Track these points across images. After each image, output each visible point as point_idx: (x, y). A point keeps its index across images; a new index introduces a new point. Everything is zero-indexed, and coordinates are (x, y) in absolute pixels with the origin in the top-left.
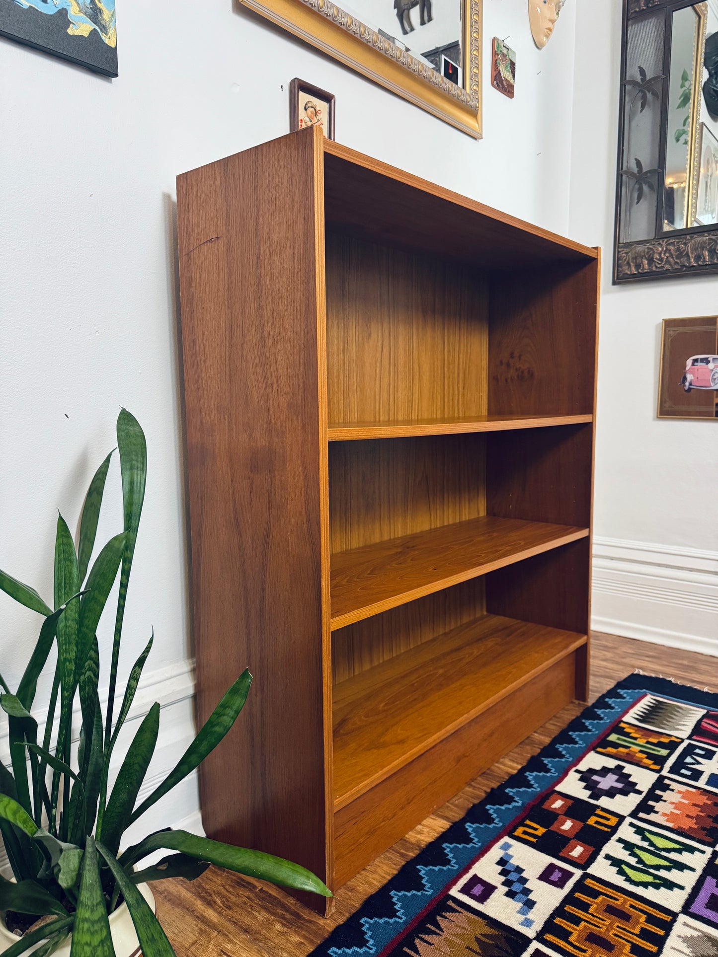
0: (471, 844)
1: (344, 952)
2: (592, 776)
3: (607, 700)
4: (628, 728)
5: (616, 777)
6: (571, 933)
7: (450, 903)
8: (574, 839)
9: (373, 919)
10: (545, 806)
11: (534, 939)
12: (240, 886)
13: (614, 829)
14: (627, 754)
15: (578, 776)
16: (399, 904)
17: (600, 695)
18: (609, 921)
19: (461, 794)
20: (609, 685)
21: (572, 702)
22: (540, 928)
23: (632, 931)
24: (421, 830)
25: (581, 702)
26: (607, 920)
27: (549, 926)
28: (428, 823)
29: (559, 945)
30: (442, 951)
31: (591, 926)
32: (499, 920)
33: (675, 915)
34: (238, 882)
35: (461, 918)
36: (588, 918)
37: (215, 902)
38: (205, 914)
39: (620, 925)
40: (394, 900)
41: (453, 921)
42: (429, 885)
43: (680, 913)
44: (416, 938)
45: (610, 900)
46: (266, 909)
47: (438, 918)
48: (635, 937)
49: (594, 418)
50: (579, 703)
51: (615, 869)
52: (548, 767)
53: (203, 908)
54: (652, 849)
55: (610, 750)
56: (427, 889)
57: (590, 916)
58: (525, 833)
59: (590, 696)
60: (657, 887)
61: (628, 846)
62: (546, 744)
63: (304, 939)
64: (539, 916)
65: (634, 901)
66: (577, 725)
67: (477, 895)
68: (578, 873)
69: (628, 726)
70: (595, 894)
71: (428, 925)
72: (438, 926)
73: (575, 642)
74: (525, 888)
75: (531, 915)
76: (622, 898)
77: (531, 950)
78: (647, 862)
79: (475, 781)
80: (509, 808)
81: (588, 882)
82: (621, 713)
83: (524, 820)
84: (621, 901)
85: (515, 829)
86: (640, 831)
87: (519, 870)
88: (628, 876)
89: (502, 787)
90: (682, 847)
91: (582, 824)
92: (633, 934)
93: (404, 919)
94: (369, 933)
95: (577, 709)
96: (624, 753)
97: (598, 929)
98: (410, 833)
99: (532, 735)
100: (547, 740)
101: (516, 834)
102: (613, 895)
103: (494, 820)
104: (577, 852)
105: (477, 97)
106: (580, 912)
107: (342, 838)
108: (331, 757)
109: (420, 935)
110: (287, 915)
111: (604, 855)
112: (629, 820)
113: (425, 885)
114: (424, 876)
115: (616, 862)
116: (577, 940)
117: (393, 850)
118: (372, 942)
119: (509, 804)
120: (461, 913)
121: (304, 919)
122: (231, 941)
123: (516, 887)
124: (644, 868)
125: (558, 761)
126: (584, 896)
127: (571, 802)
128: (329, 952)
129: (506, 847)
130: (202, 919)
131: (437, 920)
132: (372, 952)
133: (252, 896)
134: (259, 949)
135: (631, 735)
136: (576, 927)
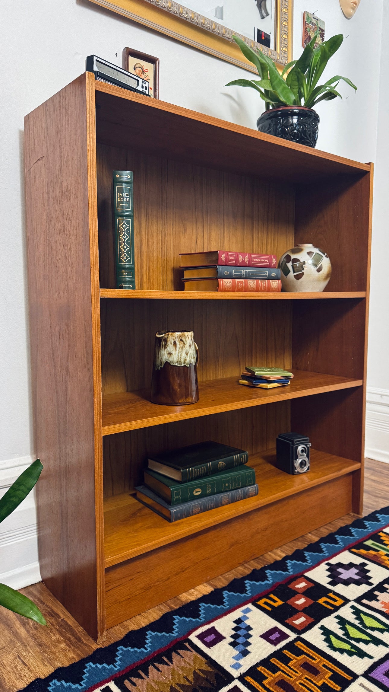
0: (222, 606)
1: (96, 666)
2: (338, 568)
3: (377, 515)
4: (385, 536)
5: (357, 571)
6: (267, 678)
7: (187, 644)
8: (301, 611)
9: (127, 648)
10: (290, 586)
11: (237, 678)
12: (49, 616)
13: (337, 608)
14: (375, 555)
15: (327, 567)
16: (150, 640)
17: (373, 511)
18: (300, 674)
19: (233, 571)
20: (385, 504)
21: (348, 514)
22: (245, 671)
23: (316, 683)
24: (192, 593)
25: (356, 515)
26: (298, 672)
27: (253, 672)
28: (200, 588)
29: (254, 685)
30: (165, 677)
31: (285, 675)
32: (217, 661)
33: (355, 677)
34: (50, 613)
35: (189, 655)
36: (286, 669)
37: (28, 624)
38: (18, 631)
39: (308, 677)
40: (148, 637)
41: (182, 657)
42: (177, 630)
43: (361, 675)
44: (151, 665)
45: (310, 659)
46: (60, 632)
47: (174, 654)
48: (316, 687)
49: (367, 294)
50: (354, 515)
51: (324, 637)
52: (306, 558)
53: (19, 626)
54: (360, 626)
55: (363, 551)
56: (175, 633)
57: (288, 668)
58: (266, 603)
59: (364, 511)
60: (350, 654)
61: (342, 622)
62: (313, 542)
63: (76, 656)
64: (247, 663)
65: (328, 662)
66: (344, 531)
67: (208, 642)
68: (293, 636)
69: (385, 535)
70: (298, 652)
71: (164, 658)
72: (171, 660)
73: (348, 466)
74: (247, 641)
75: (241, 662)
76: (319, 658)
77: (231, 686)
78: (351, 635)
79: (248, 563)
80: (262, 584)
81: (299, 644)
82: (384, 526)
83: (269, 594)
84: (318, 661)
85: (259, 599)
86: (357, 612)
87: (249, 628)
88: (332, 643)
89: (265, 568)
90: (385, 628)
91: (312, 602)
92: (315, 685)
93: (148, 650)
94: (120, 657)
95: (350, 519)
96: (372, 554)
97: (290, 678)
98: (184, 594)
99: (306, 534)
100: (316, 539)
101: (259, 603)
102: (313, 656)
103: (246, 590)
104: (300, 621)
105: (286, 56)
106: (282, 664)
107: (119, 588)
108: (102, 526)
109: (155, 664)
110: (73, 639)
111: (320, 626)
112: (352, 603)
113: (174, 630)
114: (176, 623)
115: (327, 632)
116: (269, 684)
117: (166, 604)
118: (119, 663)
119: (263, 581)
120: (192, 651)
121: (83, 643)
122: (27, 651)
123: (241, 640)
124: (347, 639)
125: (317, 555)
126: (290, 653)
127: (312, 585)
128: (86, 665)
129: (248, 610)
130: (16, 634)
131: (172, 655)
132: (116, 669)
133: (55, 623)
134: (43, 658)
135: (384, 542)
136: (272, 674)
